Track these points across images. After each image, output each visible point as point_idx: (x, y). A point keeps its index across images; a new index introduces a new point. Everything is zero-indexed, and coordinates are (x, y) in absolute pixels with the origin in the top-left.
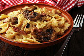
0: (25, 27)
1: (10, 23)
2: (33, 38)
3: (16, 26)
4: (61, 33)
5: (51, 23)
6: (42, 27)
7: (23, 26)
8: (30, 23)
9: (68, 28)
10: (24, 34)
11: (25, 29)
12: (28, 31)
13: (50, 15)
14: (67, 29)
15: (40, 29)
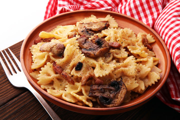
0: (74, 69)
1: (51, 54)
2: (84, 92)
3: (59, 61)
4: (139, 90)
5: (126, 66)
6: (104, 75)
7: (71, 64)
8: (84, 61)
9: (155, 82)
10: (69, 82)
11: (73, 72)
12: (77, 77)
13: (128, 47)
14: (153, 84)
15: (99, 77)
